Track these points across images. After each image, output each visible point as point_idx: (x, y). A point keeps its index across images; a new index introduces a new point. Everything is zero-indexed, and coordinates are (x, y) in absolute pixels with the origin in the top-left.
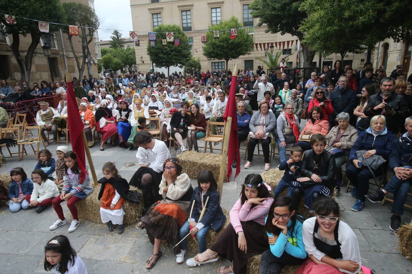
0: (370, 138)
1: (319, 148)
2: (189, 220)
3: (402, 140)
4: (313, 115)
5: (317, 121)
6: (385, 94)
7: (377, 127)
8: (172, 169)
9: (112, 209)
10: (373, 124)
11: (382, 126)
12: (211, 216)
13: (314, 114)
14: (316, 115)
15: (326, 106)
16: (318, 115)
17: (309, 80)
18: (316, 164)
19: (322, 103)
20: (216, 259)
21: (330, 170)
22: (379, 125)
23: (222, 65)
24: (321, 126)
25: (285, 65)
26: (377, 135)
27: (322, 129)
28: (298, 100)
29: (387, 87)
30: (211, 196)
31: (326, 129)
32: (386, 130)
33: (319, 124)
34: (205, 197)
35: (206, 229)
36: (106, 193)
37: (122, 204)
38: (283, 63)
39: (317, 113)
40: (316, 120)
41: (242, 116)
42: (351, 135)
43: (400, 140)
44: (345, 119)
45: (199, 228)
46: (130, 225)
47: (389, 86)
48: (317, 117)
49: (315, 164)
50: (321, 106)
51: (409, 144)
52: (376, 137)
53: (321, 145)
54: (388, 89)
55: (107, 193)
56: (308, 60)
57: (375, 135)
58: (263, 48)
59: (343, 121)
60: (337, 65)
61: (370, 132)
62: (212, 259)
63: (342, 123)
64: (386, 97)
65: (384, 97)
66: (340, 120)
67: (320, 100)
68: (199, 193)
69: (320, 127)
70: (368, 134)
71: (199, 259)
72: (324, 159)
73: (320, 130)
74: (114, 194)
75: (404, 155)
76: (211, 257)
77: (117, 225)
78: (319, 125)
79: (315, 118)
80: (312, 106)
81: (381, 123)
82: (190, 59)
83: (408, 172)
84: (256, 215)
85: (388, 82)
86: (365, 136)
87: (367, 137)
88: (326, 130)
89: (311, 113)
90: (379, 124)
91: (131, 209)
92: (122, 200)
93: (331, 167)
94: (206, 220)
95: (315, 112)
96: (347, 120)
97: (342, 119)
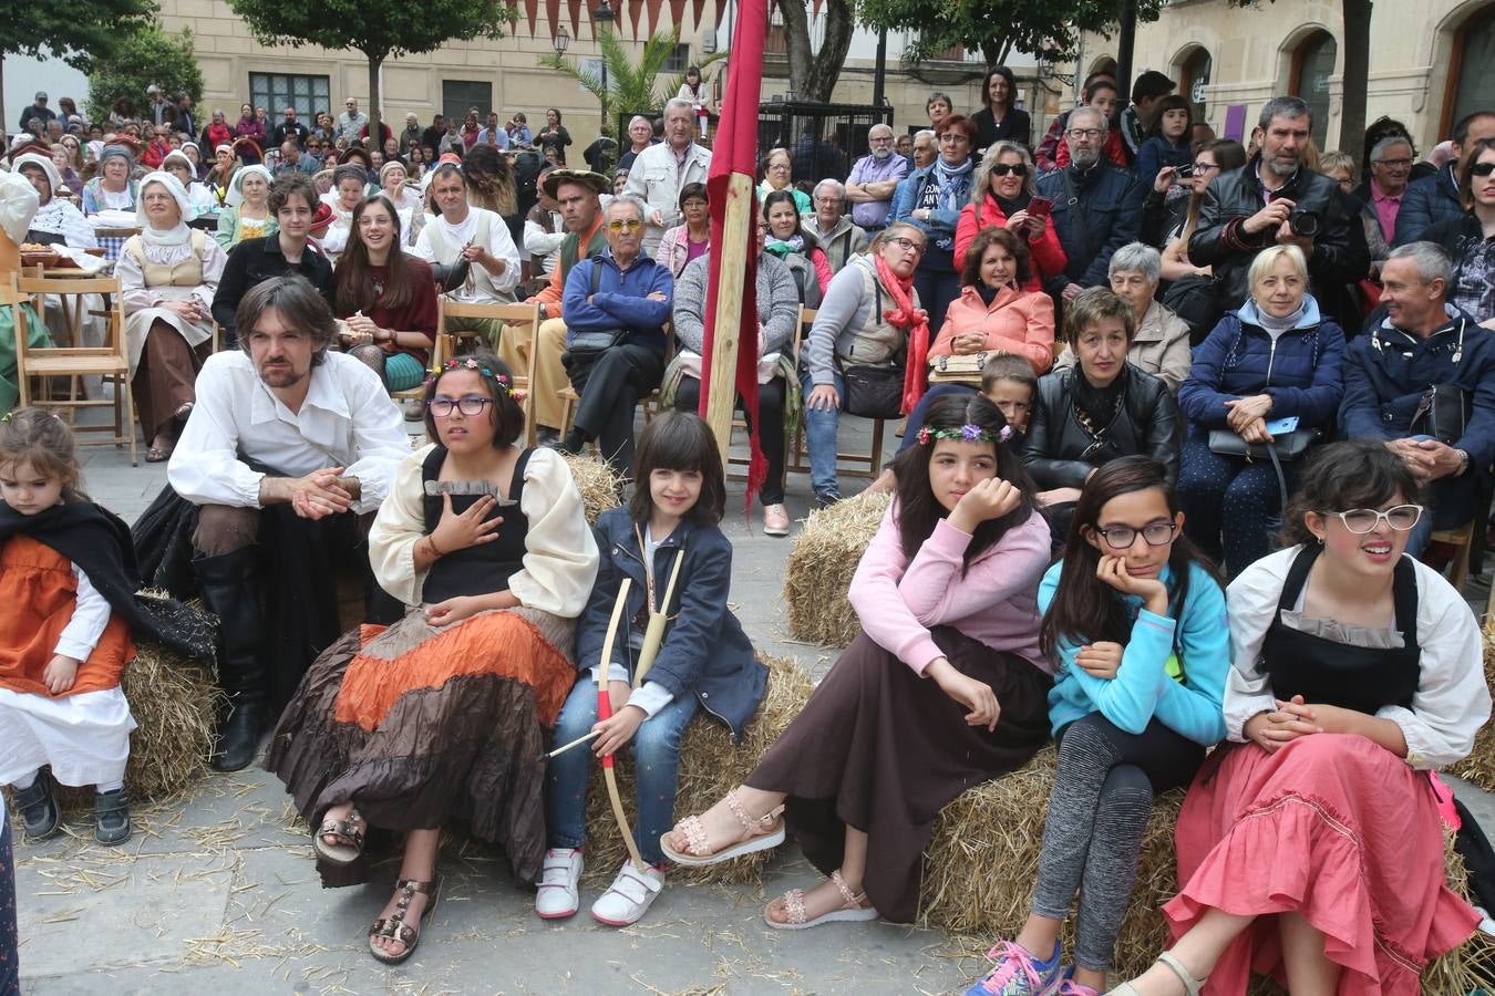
0: (1255, 343)
1: (1104, 348)
2: (597, 674)
3: (1382, 342)
4: (986, 268)
5: (1002, 298)
6: (1278, 169)
7: (1275, 299)
8: (473, 411)
9: (56, 695)
10: (1259, 285)
11: (1294, 290)
12: (697, 651)
13: (993, 261)
14: (999, 265)
15: (1035, 231)
16: (1011, 266)
17: (862, 161)
18: (1095, 431)
19: (1020, 216)
20: (778, 838)
21: (1160, 448)
22: (1281, 287)
23: (311, 97)
24: (1025, 317)
25: (702, 101)
26: (1281, 332)
27: (1031, 327)
28: (849, 233)
29: (1290, 141)
30: (697, 548)
31: (1044, 328)
32: (1314, 306)
33: (1013, 304)
34: (664, 555)
35: (680, 711)
36: (18, 594)
37: (122, 660)
38: (695, 90)
39: (1005, 259)
40: (996, 290)
41: (634, 275)
42: (1166, 340)
43: (1376, 343)
44: (1139, 268)
45: (651, 708)
46: (161, 792)
47: (1298, 134)
48: (1003, 275)
49: (1090, 430)
50: (1014, 226)
51: (1410, 354)
52: (1280, 339)
53: (1113, 337)
54: (1290, 150)
55: (25, 596)
56: (812, 84)
57: (1274, 334)
58: (543, 26)
59: (1132, 280)
60: (992, 90)
61: (1252, 320)
62: (755, 836)
63: (1125, 287)
64: (1274, 182)
65: (1267, 183)
66: (1120, 274)
67: (1006, 207)
68: (634, 538)
69: (1017, 322)
70: (1247, 328)
71: (692, 840)
72: (1128, 402)
73: (1022, 334)
74: (69, 597)
75: (1396, 400)
76: (754, 827)
77: (89, 791)
78: (1017, 311)
79: (995, 283)
80: (973, 231)
81: (1290, 280)
82: (141, 24)
83: (1430, 457)
84: (988, 588)
85: (1293, 118)
86: (1233, 336)
87: (1244, 344)
88: (1044, 333)
89: (977, 260)
90: (1281, 282)
91: (173, 695)
92: (119, 639)
93: (1164, 435)
94: (678, 669)
95: (994, 251)
96: (1150, 279)
97: (1125, 268)
